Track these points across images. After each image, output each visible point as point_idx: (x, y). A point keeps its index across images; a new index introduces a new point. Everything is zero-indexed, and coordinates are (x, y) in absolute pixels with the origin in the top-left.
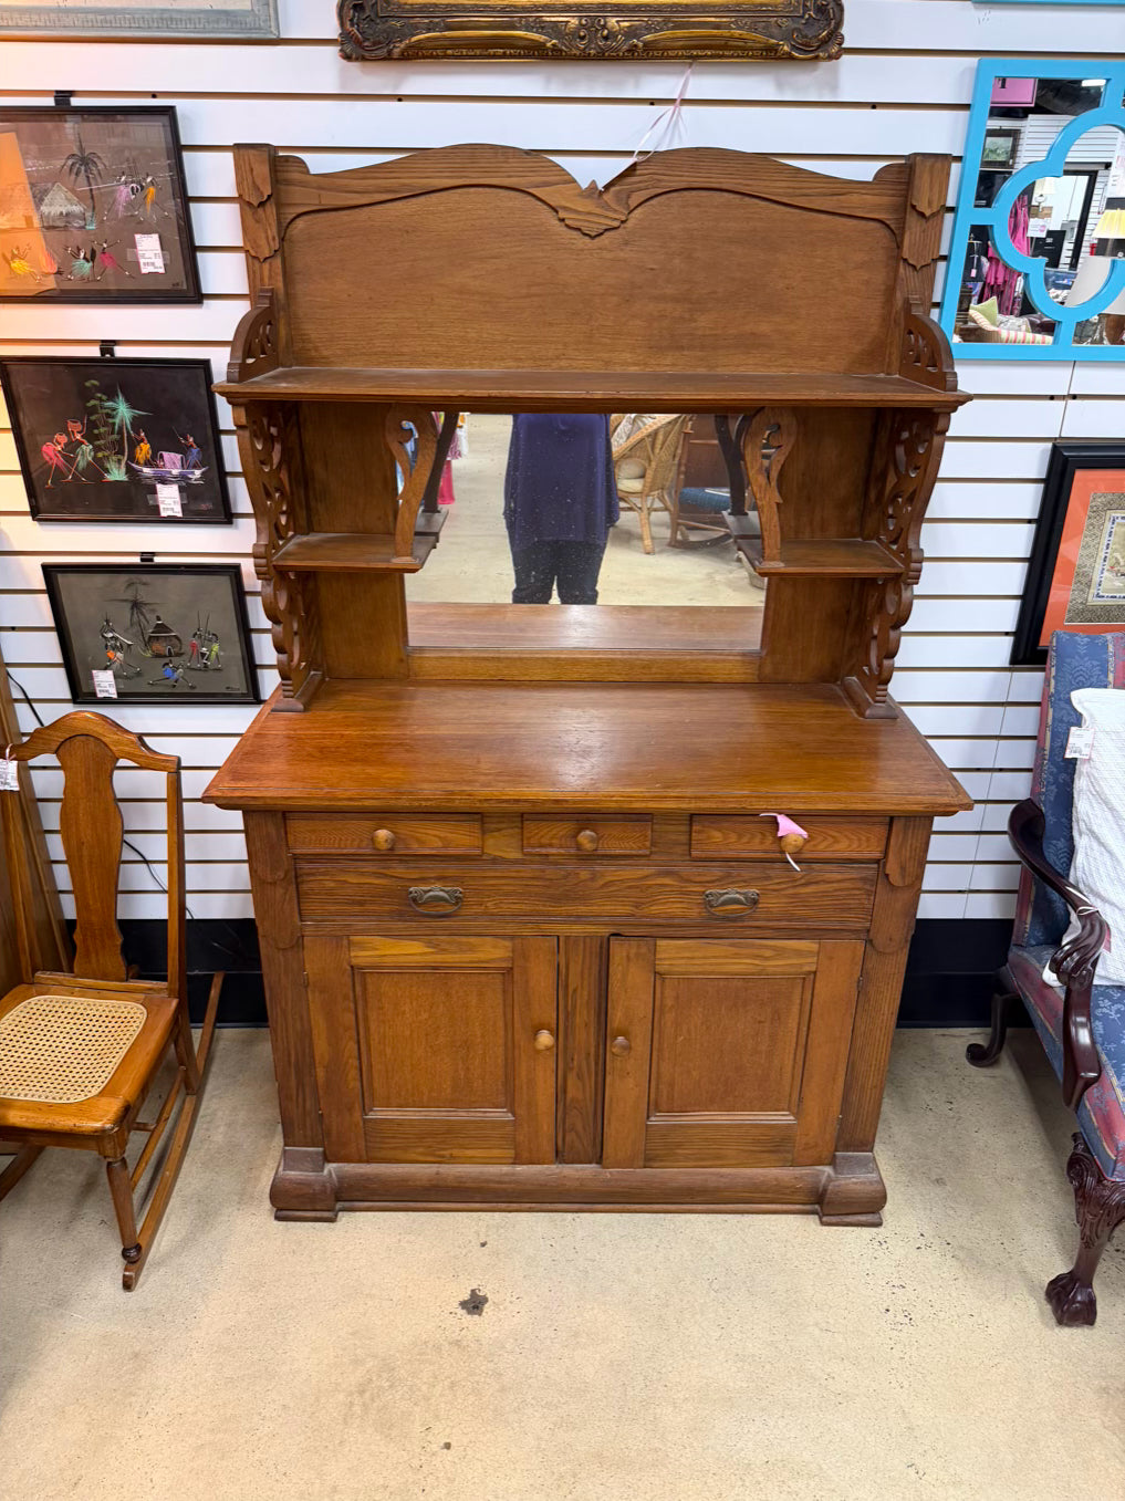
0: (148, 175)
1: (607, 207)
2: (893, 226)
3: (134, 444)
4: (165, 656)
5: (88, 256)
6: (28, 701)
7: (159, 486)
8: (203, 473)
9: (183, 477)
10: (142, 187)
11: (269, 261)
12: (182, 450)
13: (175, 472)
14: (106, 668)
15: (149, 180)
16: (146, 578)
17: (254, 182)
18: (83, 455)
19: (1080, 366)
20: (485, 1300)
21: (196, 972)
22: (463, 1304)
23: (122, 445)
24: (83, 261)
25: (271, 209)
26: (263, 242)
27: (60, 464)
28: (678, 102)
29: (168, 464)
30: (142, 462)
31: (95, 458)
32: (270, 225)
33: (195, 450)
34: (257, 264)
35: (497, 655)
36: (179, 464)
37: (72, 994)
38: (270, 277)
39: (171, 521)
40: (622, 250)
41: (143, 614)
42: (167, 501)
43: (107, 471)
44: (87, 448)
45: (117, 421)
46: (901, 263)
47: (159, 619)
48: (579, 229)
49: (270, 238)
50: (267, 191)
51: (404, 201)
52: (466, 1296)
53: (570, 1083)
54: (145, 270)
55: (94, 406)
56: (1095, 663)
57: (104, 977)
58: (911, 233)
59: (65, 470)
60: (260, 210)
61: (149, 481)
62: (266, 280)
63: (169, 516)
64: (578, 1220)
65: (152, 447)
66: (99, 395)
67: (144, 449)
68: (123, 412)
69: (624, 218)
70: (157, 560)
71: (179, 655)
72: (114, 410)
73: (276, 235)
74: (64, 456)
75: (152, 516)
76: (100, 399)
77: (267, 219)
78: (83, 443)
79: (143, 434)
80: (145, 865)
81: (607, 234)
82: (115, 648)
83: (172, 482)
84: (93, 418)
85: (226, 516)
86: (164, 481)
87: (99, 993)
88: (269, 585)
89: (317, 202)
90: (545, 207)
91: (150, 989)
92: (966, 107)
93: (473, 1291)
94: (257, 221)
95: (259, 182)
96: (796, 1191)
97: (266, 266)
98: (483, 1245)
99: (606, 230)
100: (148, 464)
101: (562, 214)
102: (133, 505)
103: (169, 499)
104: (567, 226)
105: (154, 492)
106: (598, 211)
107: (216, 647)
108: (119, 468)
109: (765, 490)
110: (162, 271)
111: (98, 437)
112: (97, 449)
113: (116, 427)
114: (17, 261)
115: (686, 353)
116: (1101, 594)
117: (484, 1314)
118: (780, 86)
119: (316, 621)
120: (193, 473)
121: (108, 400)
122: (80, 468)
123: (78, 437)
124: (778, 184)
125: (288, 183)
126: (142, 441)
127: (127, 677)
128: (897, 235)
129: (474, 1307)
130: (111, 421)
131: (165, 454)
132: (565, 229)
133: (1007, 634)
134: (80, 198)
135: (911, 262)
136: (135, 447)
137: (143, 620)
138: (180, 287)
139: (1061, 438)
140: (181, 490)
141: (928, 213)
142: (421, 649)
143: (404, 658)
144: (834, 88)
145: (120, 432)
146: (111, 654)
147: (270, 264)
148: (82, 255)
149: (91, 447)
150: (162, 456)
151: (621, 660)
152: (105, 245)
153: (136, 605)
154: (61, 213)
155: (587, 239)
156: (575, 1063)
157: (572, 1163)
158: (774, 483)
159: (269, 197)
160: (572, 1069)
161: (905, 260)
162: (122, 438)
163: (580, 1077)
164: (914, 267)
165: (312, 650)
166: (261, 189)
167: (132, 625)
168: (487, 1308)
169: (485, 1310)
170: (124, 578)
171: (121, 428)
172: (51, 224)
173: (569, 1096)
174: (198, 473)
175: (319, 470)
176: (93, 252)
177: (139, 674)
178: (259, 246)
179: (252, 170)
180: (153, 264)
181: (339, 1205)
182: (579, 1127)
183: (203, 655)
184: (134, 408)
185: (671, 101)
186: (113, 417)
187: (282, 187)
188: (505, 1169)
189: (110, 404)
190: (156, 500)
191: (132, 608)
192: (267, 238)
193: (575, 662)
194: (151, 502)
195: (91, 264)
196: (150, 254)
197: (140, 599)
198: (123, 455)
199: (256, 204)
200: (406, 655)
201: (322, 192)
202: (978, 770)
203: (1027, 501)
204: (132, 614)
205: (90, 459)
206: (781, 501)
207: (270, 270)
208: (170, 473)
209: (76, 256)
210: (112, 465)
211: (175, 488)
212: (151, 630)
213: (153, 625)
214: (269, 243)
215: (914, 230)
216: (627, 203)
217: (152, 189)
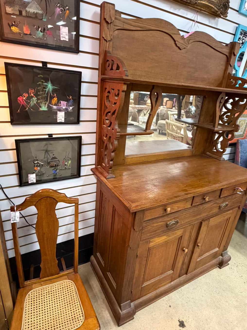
0: (67, 6)
1: (185, 43)
2: (228, 57)
3: (52, 98)
5: (42, 31)
6: (2, 188)
7: (58, 112)
8: (73, 108)
9: (66, 109)
10: (64, 10)
11: (109, 42)
12: (67, 100)
13: (64, 108)
14: (33, 173)
15: (67, 8)
16: (52, 142)
18: (33, 101)
20: (183, 322)
23: (48, 98)
24: (40, 32)
26: (108, 36)
27: (24, 104)
29: (62, 105)
30: (53, 104)
31: (37, 103)
32: (111, 30)
33: (71, 101)
34: (106, 42)
36: (65, 105)
39: (61, 123)
40: (185, 54)
41: (49, 154)
42: (60, 117)
43: (40, 107)
44: (35, 99)
45: (47, 90)
46: (229, 65)
47: (54, 155)
49: (111, 34)
54: (62, 39)
55: (40, 84)
57: (52, 275)
59: (25, 106)
61: (55, 111)
62: (107, 48)
65: (57, 99)
66: (42, 80)
67: (55, 100)
68: (50, 87)
69: (188, 46)
70: (54, 136)
72: (47, 86)
74: (26, 101)
75: (55, 122)
76: (42, 82)
77: (111, 28)
78: (33, 97)
79: (55, 95)
81: (184, 49)
82: (37, 166)
83: (62, 111)
84: (38, 88)
85: (78, 121)
86: (60, 110)
87: (51, 281)
89: (122, 26)
90: (173, 40)
91: (68, 273)
93: (179, 321)
94: (108, 29)
95: (111, 16)
98: (170, 307)
100: (55, 105)
101: (176, 42)
103: (61, 117)
104: (177, 46)
105: (56, 114)
106: (183, 43)
107: (70, 162)
108: (45, 106)
109: (218, 112)
110: (67, 40)
111: (39, 95)
112: (38, 99)
113: (46, 92)
114: (14, 27)
118: (209, 22)
120: (70, 108)
121: (45, 82)
122: (31, 106)
123: (32, 95)
126: (55, 97)
127: (40, 175)
129: (182, 325)
130: (45, 90)
131: (62, 102)
134: (42, 9)
136: (52, 99)
137: (49, 156)
138: (72, 47)
141: (236, 55)
142: (128, 156)
143: (123, 159)
144: (217, 25)
145: (48, 94)
146: (36, 168)
148: (40, 29)
149: (36, 98)
150: (60, 102)
152: (49, 28)
153: (47, 151)
154: (34, 12)
155: (179, 50)
162: (48, 96)
163: (188, 257)
164: (231, 66)
166: (112, 18)
167: (44, 158)
168: (185, 324)
170: (44, 143)
171: (48, 92)
172: (29, 15)
174: (71, 108)
177: (44, 174)
179: (110, 11)
180: (65, 37)
182: (185, 268)
183: (66, 165)
184: (54, 86)
186: (46, 88)
188: (169, 285)
189: (45, 84)
190: (57, 117)
191: (45, 152)
192: (110, 34)
194: (54, 117)
195: (43, 33)
196: (64, 34)
197: (48, 149)
198: (47, 102)
199: (109, 23)
201: (125, 24)
204: (45, 154)
205: (35, 102)
207: (109, 45)
208: (62, 108)
209: (37, 29)
210: (43, 105)
211: (64, 113)
212: (50, 159)
213: (51, 157)
214: (110, 36)
215: (233, 58)
216: (189, 42)
217: (68, 11)
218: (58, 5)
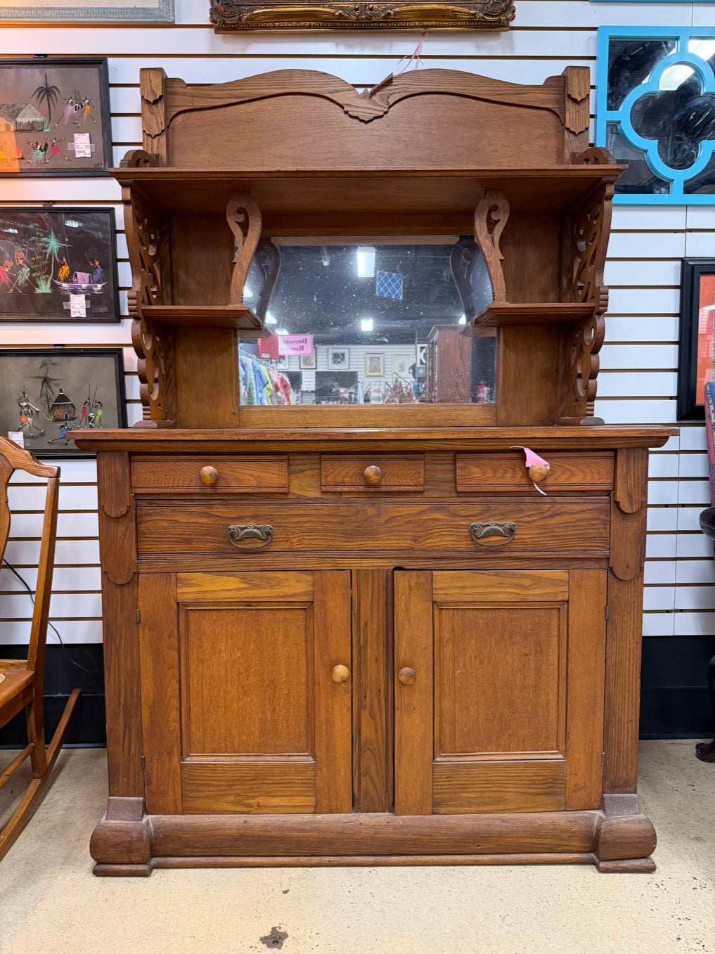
0: (86, 99)
1: (375, 104)
2: (557, 112)
3: (58, 266)
4: (62, 420)
5: (43, 148)
7: (72, 296)
8: (103, 287)
9: (89, 289)
10: (82, 106)
11: (157, 137)
12: (90, 271)
13: (84, 286)
14: (19, 430)
15: (87, 101)
17: (151, 88)
18: (22, 274)
19: (690, 209)
20: (285, 935)
21: (60, 695)
22: (264, 940)
23: (48, 267)
24: (39, 151)
25: (161, 106)
26: (155, 126)
27: (6, 281)
29: (79, 281)
30: (62, 279)
31: (30, 277)
32: (160, 117)
33: (99, 271)
34: (150, 139)
35: (304, 409)
36: (87, 280)
38: (158, 148)
39: (78, 321)
40: (385, 130)
41: (50, 387)
42: (77, 306)
43: (37, 286)
44: (26, 270)
45: (48, 251)
46: (566, 131)
47: (61, 390)
48: (356, 118)
49: (159, 122)
50: (159, 93)
51: (247, 104)
52: (267, 933)
53: (363, 721)
54: (78, 156)
55: (34, 241)
58: (570, 113)
59: (8, 285)
60: (154, 107)
61: (66, 293)
62: (155, 149)
63: (76, 317)
64: (373, 872)
65: (70, 269)
66: (38, 233)
67: (65, 270)
68: (53, 245)
69: (386, 110)
71: (72, 419)
72: (48, 243)
73: (163, 121)
74: (9, 276)
75: (65, 318)
76: (39, 236)
77: (158, 112)
78: (23, 266)
79: (65, 260)
80: (28, 596)
81: (375, 121)
82: (27, 414)
83: (81, 293)
84: (33, 249)
85: (117, 318)
86: (75, 292)
89: (191, 104)
90: (335, 105)
92: (594, 58)
93: (274, 929)
94: (152, 113)
95: (155, 89)
96: (572, 835)
97: (156, 141)
98: (285, 892)
99: (375, 118)
100: (66, 280)
101: (346, 109)
102: (54, 311)
103: (78, 305)
104: (351, 116)
105: (68, 299)
106: (371, 106)
107: (100, 413)
108: (46, 284)
109: (491, 250)
110: (89, 156)
111: (34, 263)
113: (47, 256)
117: (283, 947)
119: (173, 381)
120: (96, 287)
121: (44, 237)
122: (19, 284)
123: (21, 262)
124: (481, 89)
125: (173, 93)
126: (64, 264)
127: (33, 437)
128: (559, 116)
129: (274, 942)
130: (44, 251)
131: (79, 274)
132: (348, 118)
133: (671, 398)
134: (42, 114)
135: (572, 129)
136: (59, 269)
137: (50, 392)
138: (99, 166)
139: (685, 258)
140: (87, 298)
141: (579, 99)
142: (249, 407)
143: (236, 411)
144: (512, 48)
145: (50, 259)
146: (23, 419)
147: (159, 140)
148: (39, 147)
149: (28, 269)
150: (76, 275)
151: (395, 411)
152: (54, 141)
153: (46, 380)
154: (29, 122)
155: (363, 124)
156: (368, 700)
157: (367, 812)
158: (497, 245)
159: (161, 97)
160: (364, 707)
161: (568, 129)
162: (51, 263)
163: (372, 716)
164: (574, 133)
165: (169, 405)
166: (156, 93)
167: (41, 396)
168: (286, 942)
169: (284, 944)
170: (39, 360)
171: (50, 256)
172: (21, 128)
173: (363, 736)
174: (99, 286)
175: (182, 274)
176: (46, 145)
177: (42, 435)
178: (151, 128)
179: (151, 81)
180: (84, 152)
181: (154, 861)
182: (373, 768)
183: (90, 418)
184: (61, 242)
186: (46, 248)
187: (168, 96)
188: (307, 817)
189: (45, 239)
190: (69, 306)
191: (43, 383)
192: (157, 123)
194: (65, 308)
195: (44, 152)
196: (82, 145)
197: (49, 376)
198: (50, 275)
199: (152, 101)
200: (238, 410)
201: (194, 98)
202: (667, 506)
203: (670, 301)
204: (43, 386)
205: (27, 278)
206: (502, 258)
207: (158, 143)
208: (81, 286)
209: (35, 148)
210: (41, 283)
211: (83, 296)
212: (54, 400)
213: (57, 396)
214: (158, 126)
215: (571, 111)
216: (387, 101)
217: (88, 107)
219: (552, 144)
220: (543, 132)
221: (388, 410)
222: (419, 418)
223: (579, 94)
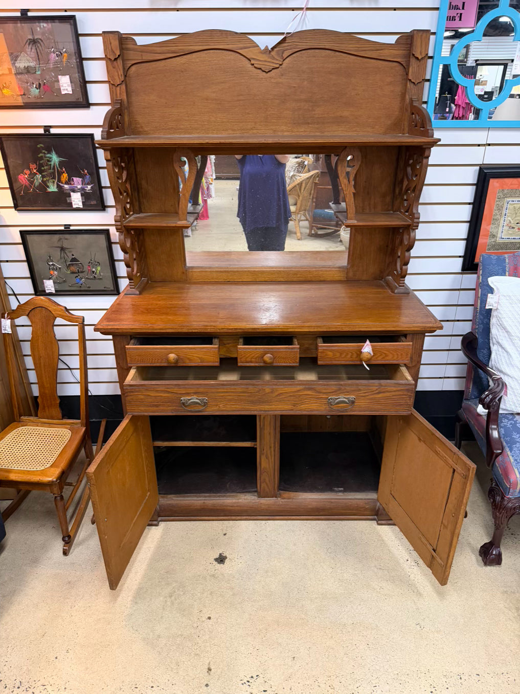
0: (64, 48)
1: (273, 58)
2: (404, 65)
3: (60, 174)
4: (76, 273)
5: (38, 87)
6: (15, 295)
7: (72, 194)
8: (92, 187)
9: (83, 189)
10: (61, 53)
11: (119, 86)
13: (79, 187)
14: (50, 279)
15: (64, 50)
16: (67, 236)
17: (112, 49)
18: (37, 179)
19: (491, 130)
20: (226, 558)
21: (94, 420)
22: (216, 560)
23: (55, 175)
24: (35, 89)
25: (120, 61)
26: (117, 78)
27: (26, 184)
28: (305, 9)
29: (76, 183)
30: (64, 182)
31: (42, 181)
32: (120, 69)
33: (88, 176)
34: (114, 87)
35: (227, 270)
36: (81, 182)
37: (37, 426)
38: (120, 94)
39: (78, 210)
40: (280, 78)
41: (65, 253)
43: (48, 187)
44: (39, 176)
46: (408, 82)
47: (73, 255)
48: (260, 69)
49: (120, 75)
50: (118, 53)
51: (180, 57)
52: (217, 556)
53: (262, 460)
54: (63, 92)
55: (42, 156)
56: (500, 267)
57: (52, 418)
58: (412, 68)
59: (29, 186)
60: (115, 62)
61: (67, 192)
62: (118, 95)
63: (77, 208)
64: (267, 524)
65: (68, 175)
66: (44, 151)
67: (65, 176)
68: (55, 159)
69: (281, 63)
70: (72, 228)
71: (82, 272)
72: (51, 158)
73: (122, 74)
74: (29, 180)
75: (69, 207)
76: (44, 153)
77: (118, 67)
78: (37, 174)
79: (64, 169)
80: (69, 371)
81: (273, 70)
82: (53, 269)
83: (77, 192)
84: (41, 162)
85: (102, 207)
86: (74, 191)
87: (50, 425)
88: (122, 235)
89: (140, 58)
90: (245, 59)
91: (73, 423)
92: (437, 9)
93: (220, 554)
94: (114, 68)
95: (114, 49)
96: (366, 509)
97: (118, 88)
98: (225, 535)
99: (273, 69)
100: (66, 183)
101: (253, 62)
102: (61, 202)
103: (76, 199)
104: (255, 67)
105: (70, 196)
106: (269, 60)
107: (99, 268)
108: (54, 185)
109: (348, 186)
110: (71, 93)
111: (44, 171)
112: (43, 177)
113: (52, 166)
114: (5, 89)
115: (310, 126)
116: (503, 237)
117: (225, 563)
118: (352, 1)
119: (144, 254)
120: (87, 187)
121: (48, 153)
122: (36, 185)
123: (35, 171)
124: (351, 46)
125: (128, 49)
126: (64, 172)
127: (59, 283)
128: (406, 69)
129: (221, 561)
130: (49, 163)
131: (74, 178)
132: (254, 69)
133: (460, 257)
134: (34, 60)
135: (413, 81)
136: (61, 175)
137: (66, 256)
138: (79, 100)
139: (483, 164)
140: (82, 195)
141: (420, 58)
142: (192, 268)
143: (185, 271)
144: (376, 1)
146: (52, 272)
147: (120, 88)
148: (35, 86)
149: (41, 176)
150: (73, 180)
151: (283, 271)
152: (45, 81)
153: (62, 249)
154: (25, 67)
155: (264, 73)
156: (265, 451)
157: (265, 497)
158: (352, 184)
159: (119, 56)
160: (263, 454)
161: (410, 80)
162: (55, 171)
163: (267, 458)
164: (414, 83)
165: (143, 269)
166: (115, 52)
167: (61, 258)
168: (226, 561)
169: (226, 562)
170: (57, 237)
171: (54, 167)
172: (20, 71)
173: (262, 467)
174: (89, 187)
175: (144, 182)
176: (40, 84)
177: (65, 281)
178: (114, 79)
179: (111, 43)
180: (67, 90)
181: (160, 519)
182: (267, 480)
183: (93, 272)
184: (60, 157)
185: (301, 9)
186: (50, 161)
187: (125, 52)
189: (49, 155)
190: (71, 200)
191: (61, 250)
192: (118, 75)
193: (262, 272)
194: (68, 201)
195: (39, 90)
196: (65, 85)
197: (65, 246)
198: (55, 179)
199: (113, 59)
200: (186, 270)
201: (143, 53)
202: (448, 321)
203: (468, 194)
204: (61, 253)
205: (40, 181)
206: (355, 192)
207: (120, 90)
208: (77, 187)
209: (32, 86)
210: (50, 184)
211: (79, 194)
212: (70, 260)
213: (71, 259)
214: (119, 78)
215: (414, 66)
216: (282, 56)
217: (66, 54)
218: (53, 50)
219: (398, 89)
220: (392, 80)
221: (279, 271)
222: (299, 276)
223: (421, 53)
